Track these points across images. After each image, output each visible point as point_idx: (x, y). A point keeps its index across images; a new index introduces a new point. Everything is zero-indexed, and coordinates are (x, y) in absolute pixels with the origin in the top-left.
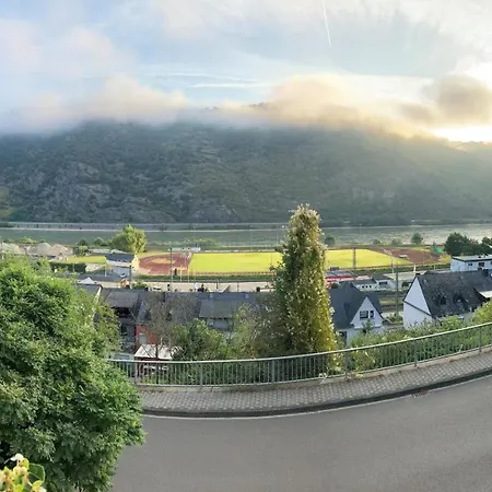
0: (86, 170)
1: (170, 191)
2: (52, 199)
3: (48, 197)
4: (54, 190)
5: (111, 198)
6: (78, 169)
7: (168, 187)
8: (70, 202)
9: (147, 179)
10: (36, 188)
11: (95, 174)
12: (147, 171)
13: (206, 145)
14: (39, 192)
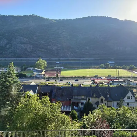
0: (23, 39)
1: (52, 47)
2: (10, 49)
3: (9, 49)
4: (11, 46)
5: (32, 49)
6: (20, 39)
7: (51, 46)
8: (18, 50)
9: (44, 43)
10: (4, 45)
11: (27, 41)
12: (44, 40)
13: (63, 31)
14: (5, 47)
